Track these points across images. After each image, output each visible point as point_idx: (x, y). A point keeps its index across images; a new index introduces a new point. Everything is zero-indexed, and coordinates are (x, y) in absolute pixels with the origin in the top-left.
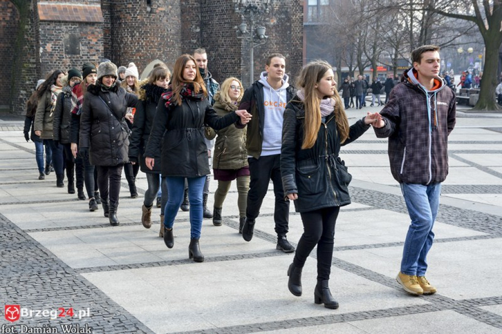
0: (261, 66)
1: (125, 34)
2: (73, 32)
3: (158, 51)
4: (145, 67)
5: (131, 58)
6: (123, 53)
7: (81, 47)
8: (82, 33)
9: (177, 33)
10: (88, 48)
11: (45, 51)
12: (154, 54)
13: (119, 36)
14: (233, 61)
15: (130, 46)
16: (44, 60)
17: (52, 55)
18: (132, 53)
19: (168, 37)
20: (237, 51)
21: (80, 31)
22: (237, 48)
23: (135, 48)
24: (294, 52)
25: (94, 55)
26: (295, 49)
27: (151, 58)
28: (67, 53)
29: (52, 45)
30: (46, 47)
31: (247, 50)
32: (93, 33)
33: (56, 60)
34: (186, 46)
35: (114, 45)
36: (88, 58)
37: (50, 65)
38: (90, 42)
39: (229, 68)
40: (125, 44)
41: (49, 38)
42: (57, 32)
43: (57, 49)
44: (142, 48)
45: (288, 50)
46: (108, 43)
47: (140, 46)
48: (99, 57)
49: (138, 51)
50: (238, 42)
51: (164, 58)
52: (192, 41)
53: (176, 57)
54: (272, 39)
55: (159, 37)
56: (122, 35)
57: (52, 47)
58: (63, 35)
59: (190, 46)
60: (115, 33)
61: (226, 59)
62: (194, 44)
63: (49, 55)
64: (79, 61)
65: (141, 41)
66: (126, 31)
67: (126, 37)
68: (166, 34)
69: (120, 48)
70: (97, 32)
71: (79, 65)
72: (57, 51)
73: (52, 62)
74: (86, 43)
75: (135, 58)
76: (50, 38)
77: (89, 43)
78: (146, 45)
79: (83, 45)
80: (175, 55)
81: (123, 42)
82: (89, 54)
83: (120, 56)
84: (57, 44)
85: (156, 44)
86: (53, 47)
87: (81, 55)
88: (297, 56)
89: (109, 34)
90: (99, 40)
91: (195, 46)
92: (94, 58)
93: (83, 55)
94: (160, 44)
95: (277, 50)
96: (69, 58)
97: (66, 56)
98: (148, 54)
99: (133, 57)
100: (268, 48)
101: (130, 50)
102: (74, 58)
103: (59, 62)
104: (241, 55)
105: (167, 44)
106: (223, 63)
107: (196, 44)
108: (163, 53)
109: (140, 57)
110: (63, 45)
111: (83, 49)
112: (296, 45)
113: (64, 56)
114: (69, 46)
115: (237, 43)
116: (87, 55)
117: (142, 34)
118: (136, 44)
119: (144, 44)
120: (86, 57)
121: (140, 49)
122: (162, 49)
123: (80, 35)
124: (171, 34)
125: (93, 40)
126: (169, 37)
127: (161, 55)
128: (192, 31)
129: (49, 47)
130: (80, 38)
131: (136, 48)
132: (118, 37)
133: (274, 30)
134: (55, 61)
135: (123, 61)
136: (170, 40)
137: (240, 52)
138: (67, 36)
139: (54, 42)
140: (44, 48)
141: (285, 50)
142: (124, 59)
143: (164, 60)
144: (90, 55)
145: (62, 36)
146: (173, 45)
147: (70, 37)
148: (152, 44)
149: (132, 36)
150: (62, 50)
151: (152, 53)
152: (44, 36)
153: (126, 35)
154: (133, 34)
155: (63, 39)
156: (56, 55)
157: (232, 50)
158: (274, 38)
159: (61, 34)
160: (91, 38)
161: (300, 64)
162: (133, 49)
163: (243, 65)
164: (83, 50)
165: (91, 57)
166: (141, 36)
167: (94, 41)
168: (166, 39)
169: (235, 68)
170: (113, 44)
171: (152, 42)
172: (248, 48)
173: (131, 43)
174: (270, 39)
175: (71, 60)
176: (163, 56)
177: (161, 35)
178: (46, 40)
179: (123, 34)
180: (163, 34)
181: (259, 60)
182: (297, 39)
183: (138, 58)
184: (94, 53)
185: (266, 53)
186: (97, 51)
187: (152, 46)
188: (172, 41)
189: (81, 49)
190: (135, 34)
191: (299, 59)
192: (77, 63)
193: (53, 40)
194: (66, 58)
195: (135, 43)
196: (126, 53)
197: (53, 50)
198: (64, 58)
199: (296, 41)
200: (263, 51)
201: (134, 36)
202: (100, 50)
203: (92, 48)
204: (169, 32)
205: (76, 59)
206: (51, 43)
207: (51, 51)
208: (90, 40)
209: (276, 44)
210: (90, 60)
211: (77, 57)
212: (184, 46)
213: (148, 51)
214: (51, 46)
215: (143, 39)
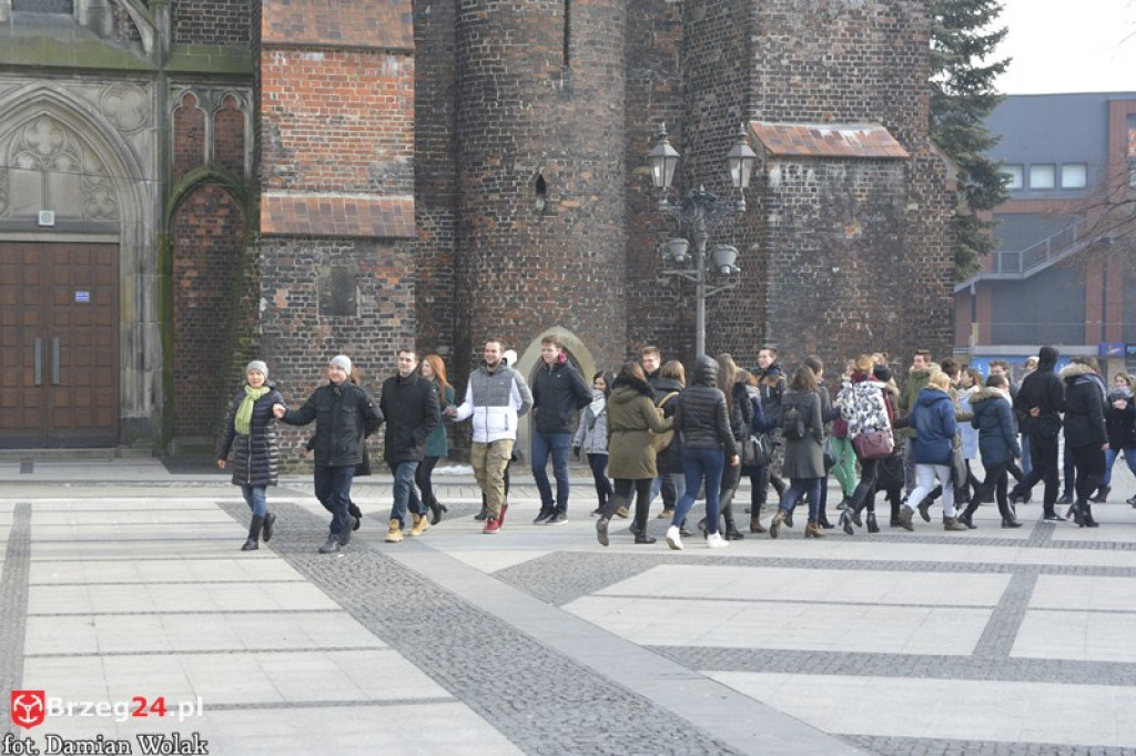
0: (821, 342)
1: (481, 266)
2: (340, 261)
3: (559, 305)
4: (527, 346)
5: (495, 324)
6: (476, 312)
7: (360, 298)
8: (362, 263)
9: (611, 263)
10: (376, 299)
11: (272, 305)
12: (550, 313)
13: (470, 270)
14: (749, 330)
15: (493, 293)
16: (269, 329)
17: (289, 316)
18: (496, 310)
19: (585, 270)
20: (757, 306)
21: (359, 258)
22: (758, 298)
23: (504, 299)
24: (929, 309)
25: (392, 316)
26: (932, 299)
27: (543, 323)
28: (325, 311)
29: (290, 292)
30: (275, 297)
31: (780, 304)
32: (389, 263)
33: (298, 329)
34: (644, 294)
35: (459, 291)
36: (376, 322)
37: (282, 341)
38: (382, 284)
39: (740, 347)
40: (482, 289)
41: (282, 277)
42: (303, 261)
43: (301, 301)
44: (522, 299)
45: (892, 303)
46: (446, 288)
47: (516, 293)
48: (402, 322)
49: (512, 305)
50: (760, 283)
51: (576, 323)
52: (659, 280)
53: (608, 319)
54: (850, 276)
55: (564, 271)
56: (475, 267)
57: (288, 298)
58: (316, 268)
59: (652, 294)
60: (461, 263)
61: (734, 325)
62: (663, 288)
63: (281, 316)
64: (354, 330)
65: (519, 282)
66: (485, 256)
67: (483, 272)
68: (581, 264)
69: (472, 300)
70: (400, 260)
71: (354, 341)
72: (300, 308)
73: (287, 334)
74: (371, 287)
75: (503, 323)
76: (285, 275)
77: (379, 287)
78: (531, 290)
79: (363, 293)
80: (605, 315)
81: (477, 284)
82: (377, 314)
83: (469, 317)
84: (301, 289)
85: (556, 289)
86: (292, 296)
87: (359, 316)
88: (938, 317)
89: (449, 266)
90: (403, 281)
91: (667, 293)
92: (390, 322)
93: (363, 316)
94: (567, 289)
95: (863, 304)
96: (330, 323)
97: (321, 319)
98: (535, 313)
99: (499, 321)
100: (838, 297)
101: (492, 304)
102: (340, 323)
103: (304, 332)
104: (767, 315)
105: (584, 289)
106: (727, 336)
107: (668, 287)
108: (573, 310)
109: (516, 321)
110: (315, 293)
111: (364, 301)
112: (934, 291)
113: (317, 319)
114: (329, 294)
115: (758, 286)
116: (374, 316)
117: (523, 265)
118: (508, 289)
119: (526, 289)
120: (372, 320)
121: (517, 301)
122: (570, 301)
123: (357, 268)
124: (594, 264)
125: (389, 279)
126: (591, 272)
127: (567, 316)
128: (657, 256)
129: (282, 297)
130: (357, 276)
131: (508, 298)
132: (467, 272)
133: (854, 253)
134: (295, 331)
135: (476, 330)
136: (592, 279)
137: (765, 309)
138: (326, 272)
139: (295, 287)
140: (270, 299)
141: (885, 303)
142: (480, 326)
143: (575, 327)
144: (382, 317)
145: (313, 271)
146: (599, 290)
147: (333, 274)
148: (545, 290)
149: (499, 270)
150: (314, 305)
151: (545, 311)
152: (270, 270)
153: (485, 267)
154: (502, 266)
155: (315, 279)
156: (300, 316)
157: (747, 301)
158: (856, 273)
159: (313, 266)
160: (384, 276)
161: (945, 337)
162: (500, 300)
163: (771, 342)
164: (363, 305)
165: (382, 321)
166: (519, 270)
167: (392, 283)
168: (580, 277)
169: (751, 347)
170: (456, 288)
171: (547, 283)
172: (785, 298)
173: (496, 288)
174: (844, 276)
175: (334, 329)
176: (574, 319)
177: (568, 266)
178: (274, 280)
179: (478, 265)
180: (574, 264)
181: (815, 327)
182: (938, 276)
183: (512, 322)
184: (390, 312)
185: (834, 309)
186: (399, 305)
187: (544, 293)
188: (597, 280)
189: (358, 301)
190: (506, 265)
191: (945, 326)
192: (348, 336)
193: (292, 281)
194: (323, 323)
195: (504, 287)
196: (483, 310)
197: (289, 305)
198: (316, 323)
199: (934, 281)
200: (824, 304)
201: (503, 270)
202: (406, 303)
203: (385, 299)
204: (591, 259)
205: (346, 326)
206: (287, 287)
207: (286, 307)
208: (381, 280)
209: (860, 287)
210: (381, 329)
211: (349, 322)
212: (636, 294)
213: (535, 306)
214: (287, 295)
215: (524, 276)
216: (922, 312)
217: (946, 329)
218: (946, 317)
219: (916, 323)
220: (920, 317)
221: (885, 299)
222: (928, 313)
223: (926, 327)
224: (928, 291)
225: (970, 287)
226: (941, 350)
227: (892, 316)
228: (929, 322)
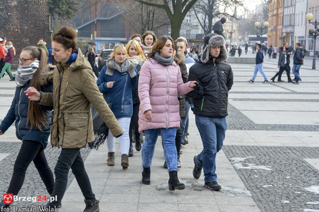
24: (42, 26)
26: (43, 23)
45: (26, 24)
88: (45, 28)
95: (17, 24)
100: (10, 21)
112: (43, 21)
133: (15, 9)
141: (24, 24)
158: (15, 15)
161: (47, 34)
174: (12, 16)
181: (3, 30)
182: (44, 17)
185: (9, 25)
191: (46, 31)
200: (6, 23)
209: (17, 19)
216: (40, 27)
217: (47, 32)
218: (47, 28)
219: (38, 29)
220: (39, 28)
221: (24, 22)
222: (42, 27)
223: (41, 31)
224: (42, 21)
225: (94, 21)
226: (46, 37)
227: (26, 27)
228: (42, 29)
